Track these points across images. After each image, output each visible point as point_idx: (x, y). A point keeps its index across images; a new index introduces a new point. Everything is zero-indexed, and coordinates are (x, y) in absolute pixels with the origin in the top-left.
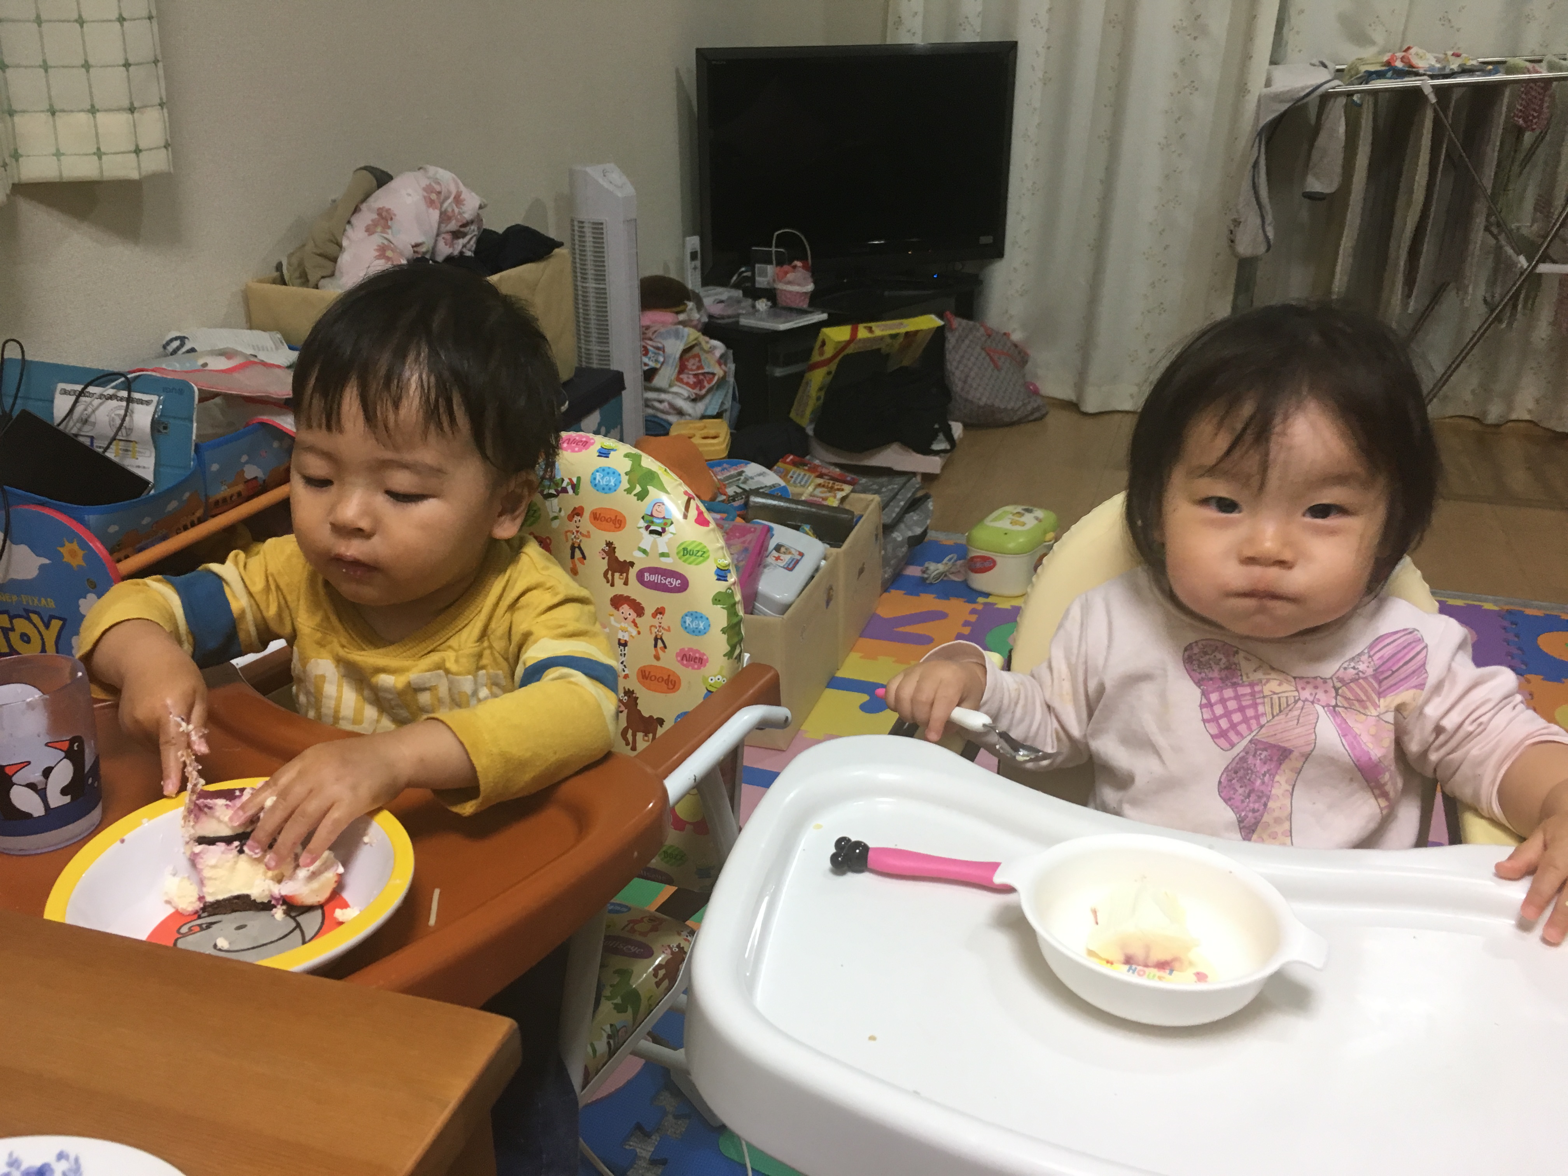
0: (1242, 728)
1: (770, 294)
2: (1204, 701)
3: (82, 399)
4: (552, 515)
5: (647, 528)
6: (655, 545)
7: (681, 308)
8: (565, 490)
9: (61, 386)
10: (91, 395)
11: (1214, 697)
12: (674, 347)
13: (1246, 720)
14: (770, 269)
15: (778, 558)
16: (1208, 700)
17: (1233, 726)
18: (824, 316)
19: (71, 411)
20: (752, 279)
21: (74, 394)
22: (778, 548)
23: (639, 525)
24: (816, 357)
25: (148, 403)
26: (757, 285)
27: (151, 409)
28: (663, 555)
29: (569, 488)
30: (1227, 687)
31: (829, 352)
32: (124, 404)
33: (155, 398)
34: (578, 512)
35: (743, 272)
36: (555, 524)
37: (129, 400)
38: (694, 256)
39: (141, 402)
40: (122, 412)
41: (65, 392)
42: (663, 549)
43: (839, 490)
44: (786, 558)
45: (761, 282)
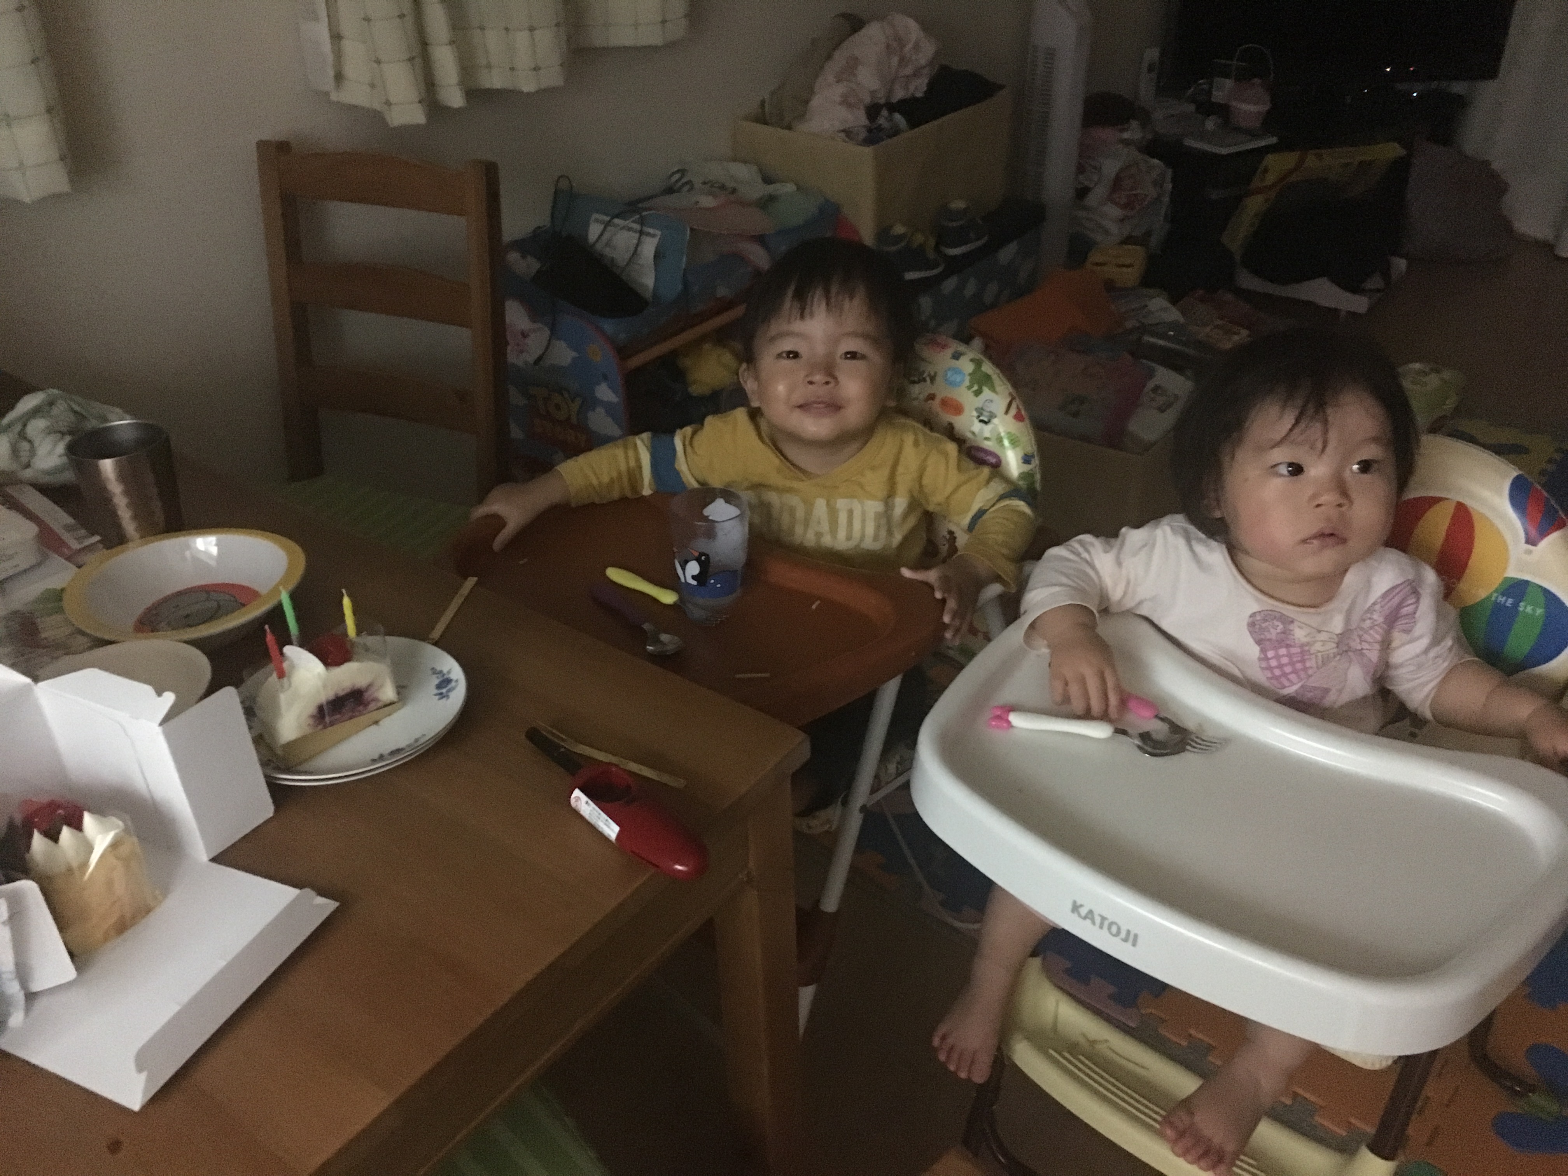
0: (1293, 677)
1: (1223, 111)
2: (1262, 656)
3: (609, 228)
4: (914, 396)
5: (979, 417)
6: (981, 431)
7: (1126, 126)
8: (924, 380)
9: (595, 216)
10: (616, 226)
11: (1270, 654)
12: (1110, 167)
13: (1295, 672)
14: (1229, 83)
15: (1153, 400)
16: (1266, 655)
17: (1285, 675)
18: (1274, 140)
19: (601, 235)
20: (1209, 93)
21: (603, 223)
22: (1156, 389)
23: (972, 415)
24: (1256, 183)
25: (654, 236)
26: (1213, 100)
27: (656, 241)
28: (987, 439)
29: (928, 379)
30: (1281, 647)
31: (1270, 179)
32: (637, 235)
33: (658, 233)
34: (932, 397)
35: (1201, 84)
36: (915, 403)
37: (641, 233)
38: (1150, 69)
39: (648, 234)
40: (635, 241)
41: (597, 221)
42: (987, 434)
43: (1235, 333)
44: (1161, 400)
45: (1218, 96)
